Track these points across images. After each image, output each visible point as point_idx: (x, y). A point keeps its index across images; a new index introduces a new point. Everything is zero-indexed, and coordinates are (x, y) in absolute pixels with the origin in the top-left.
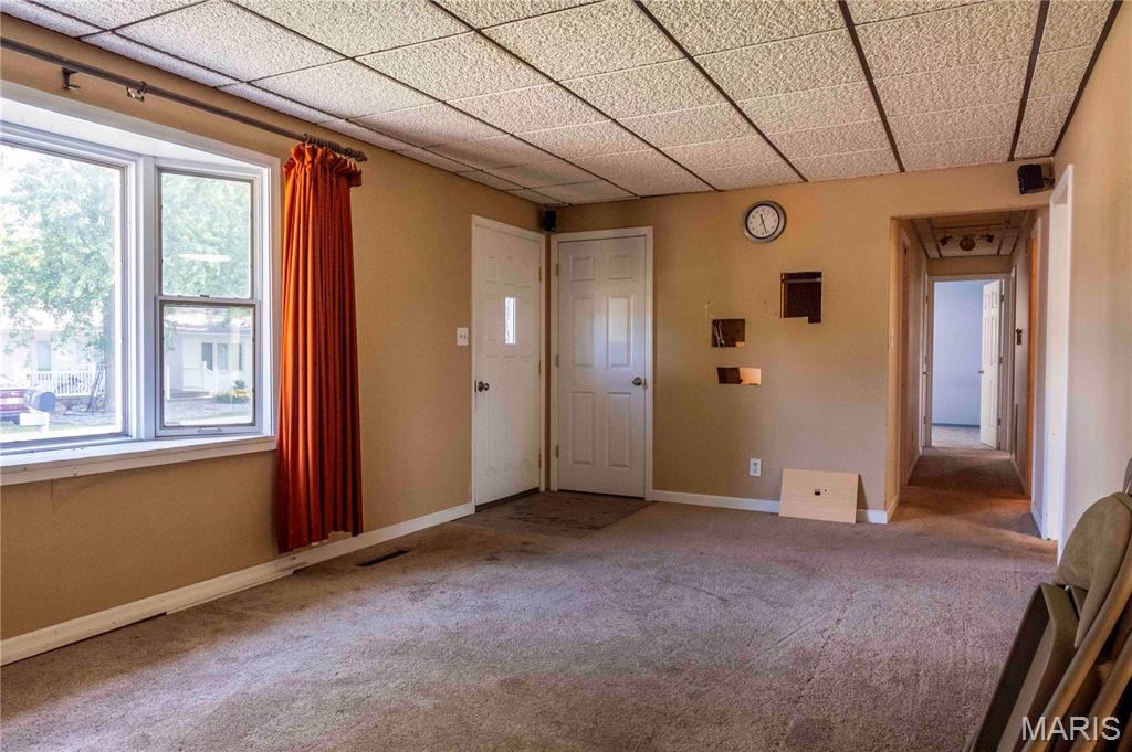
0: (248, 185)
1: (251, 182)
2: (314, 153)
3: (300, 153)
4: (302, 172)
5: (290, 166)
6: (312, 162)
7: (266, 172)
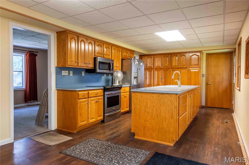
0: (22, 57)
1: (22, 56)
2: (29, 53)
3: (27, 53)
4: (28, 55)
5: (26, 54)
6: (29, 54)
7: (24, 55)
